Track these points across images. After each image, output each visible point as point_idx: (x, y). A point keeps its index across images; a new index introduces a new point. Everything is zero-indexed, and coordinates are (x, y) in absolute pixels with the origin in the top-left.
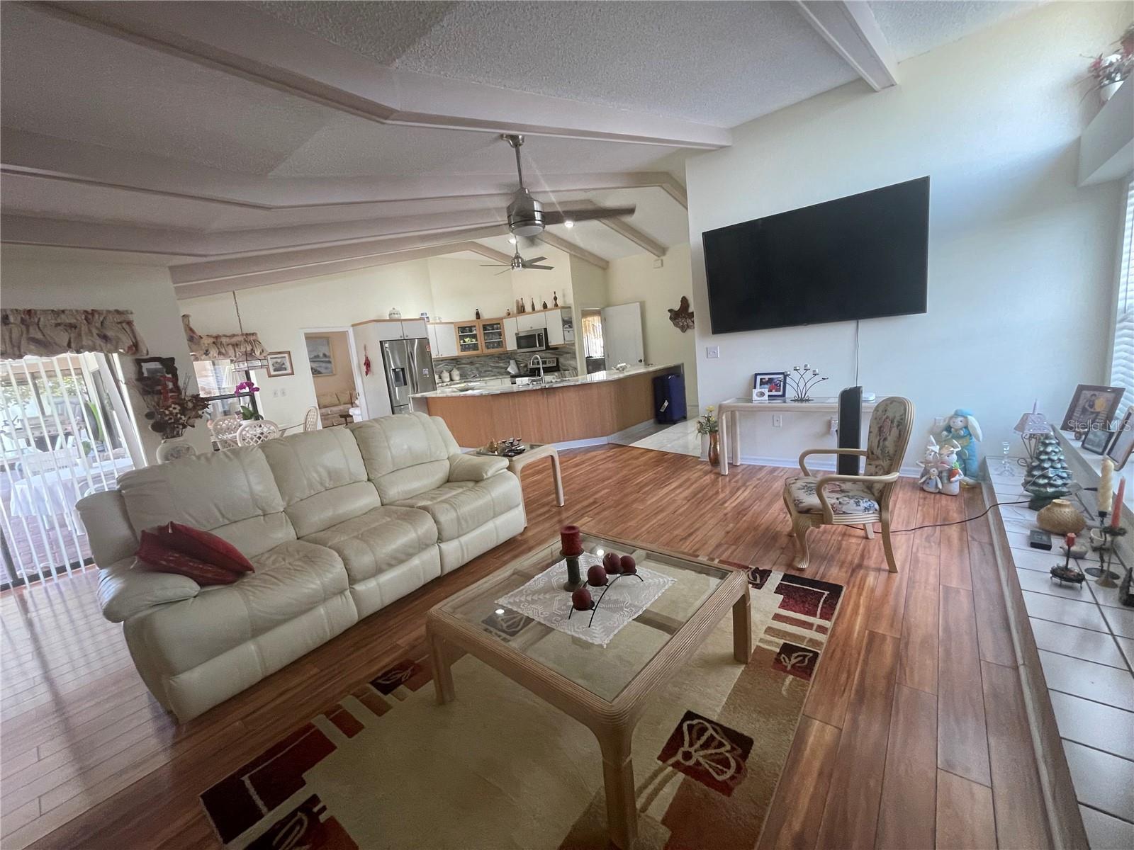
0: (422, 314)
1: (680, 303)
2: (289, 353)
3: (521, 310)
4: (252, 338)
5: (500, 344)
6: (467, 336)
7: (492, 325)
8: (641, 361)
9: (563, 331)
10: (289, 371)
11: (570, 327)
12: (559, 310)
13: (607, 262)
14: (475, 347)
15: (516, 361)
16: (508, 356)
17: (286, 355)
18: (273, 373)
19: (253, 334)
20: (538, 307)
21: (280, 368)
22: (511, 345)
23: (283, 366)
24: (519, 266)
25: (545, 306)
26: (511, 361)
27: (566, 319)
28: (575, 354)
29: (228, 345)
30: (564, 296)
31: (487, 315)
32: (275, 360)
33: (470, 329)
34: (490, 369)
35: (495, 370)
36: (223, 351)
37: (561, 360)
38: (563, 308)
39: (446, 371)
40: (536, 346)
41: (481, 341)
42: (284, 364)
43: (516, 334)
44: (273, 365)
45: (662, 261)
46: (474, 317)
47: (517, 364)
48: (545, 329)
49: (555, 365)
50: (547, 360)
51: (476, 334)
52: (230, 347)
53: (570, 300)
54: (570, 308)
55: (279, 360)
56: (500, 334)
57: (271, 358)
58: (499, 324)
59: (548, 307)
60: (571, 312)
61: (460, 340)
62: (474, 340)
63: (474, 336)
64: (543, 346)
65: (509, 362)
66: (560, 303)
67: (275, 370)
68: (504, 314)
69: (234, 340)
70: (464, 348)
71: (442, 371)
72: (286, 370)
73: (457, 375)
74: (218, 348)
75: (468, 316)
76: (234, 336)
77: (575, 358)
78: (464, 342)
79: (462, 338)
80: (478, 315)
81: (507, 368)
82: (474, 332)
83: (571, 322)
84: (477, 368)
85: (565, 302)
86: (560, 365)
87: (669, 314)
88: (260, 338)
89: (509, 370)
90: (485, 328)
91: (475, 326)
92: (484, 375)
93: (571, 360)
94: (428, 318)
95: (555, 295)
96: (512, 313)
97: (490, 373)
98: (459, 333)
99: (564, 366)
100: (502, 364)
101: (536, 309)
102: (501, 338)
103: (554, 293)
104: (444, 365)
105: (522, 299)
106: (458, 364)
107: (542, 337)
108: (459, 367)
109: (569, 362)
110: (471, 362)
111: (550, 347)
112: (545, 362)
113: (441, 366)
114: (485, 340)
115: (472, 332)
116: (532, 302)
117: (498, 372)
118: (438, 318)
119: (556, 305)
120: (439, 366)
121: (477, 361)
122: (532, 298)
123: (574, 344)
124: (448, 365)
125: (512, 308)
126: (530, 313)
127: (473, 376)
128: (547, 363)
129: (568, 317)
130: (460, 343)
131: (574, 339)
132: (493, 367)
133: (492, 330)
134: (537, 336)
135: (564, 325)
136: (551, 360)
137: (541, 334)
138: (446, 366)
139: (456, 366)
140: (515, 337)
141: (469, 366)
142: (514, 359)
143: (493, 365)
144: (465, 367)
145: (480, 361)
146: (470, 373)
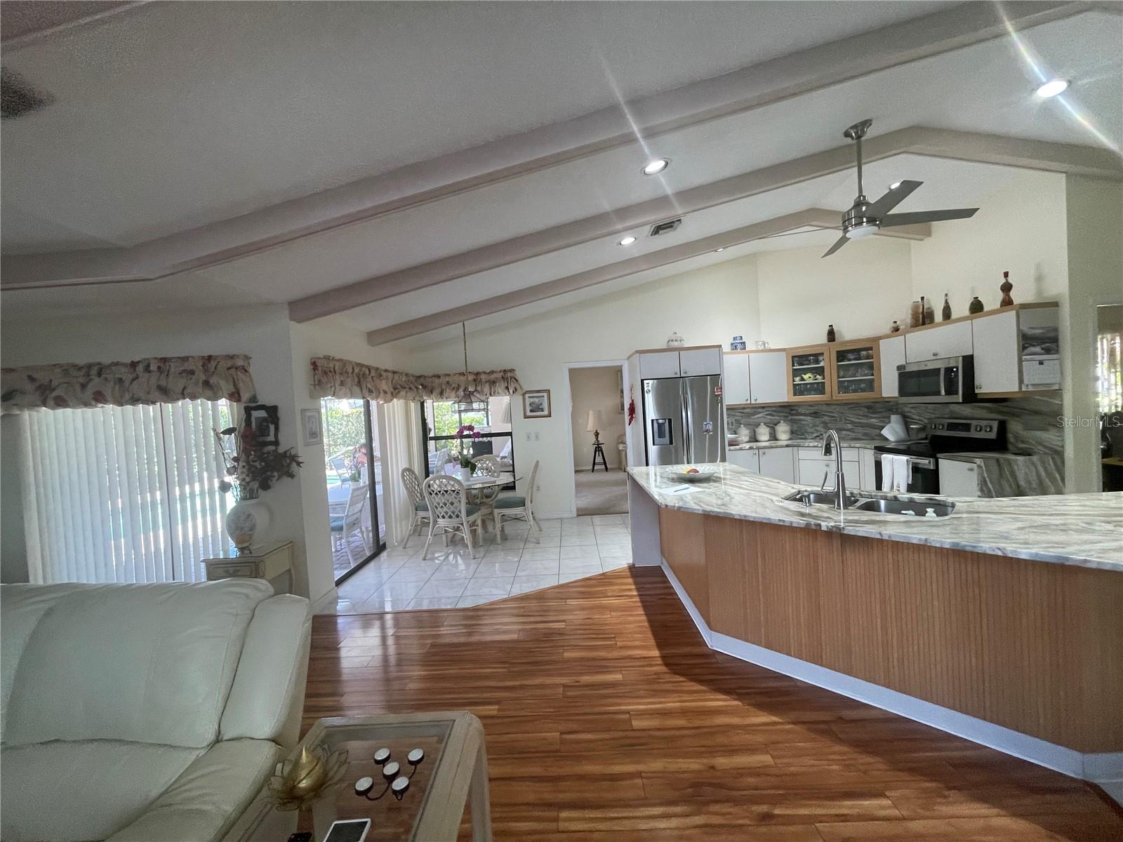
0: (735, 339)
2: (548, 392)
3: (923, 318)
4: (509, 374)
5: (870, 386)
6: (806, 371)
7: (857, 351)
9: (1020, 361)
10: (546, 413)
11: (1048, 351)
12: (1014, 313)
14: (820, 388)
16: (887, 408)
17: (545, 395)
18: (529, 413)
19: (512, 371)
20: (961, 308)
21: (536, 408)
22: (889, 387)
23: (541, 407)
24: (860, 224)
25: (977, 307)
26: (892, 417)
27: (1031, 332)
28: (1056, 414)
29: (486, 382)
31: (851, 332)
32: (532, 400)
33: (817, 357)
34: (850, 426)
35: (860, 430)
36: (479, 388)
37: (1015, 427)
38: (1024, 306)
39: (765, 424)
40: (938, 393)
41: (831, 379)
42: (541, 404)
43: (899, 368)
44: (530, 405)
46: (823, 339)
47: (906, 421)
48: (968, 359)
49: (993, 435)
50: (974, 423)
51: (823, 367)
52: (487, 386)
53: (1059, 285)
54: (1055, 304)
55: (536, 400)
56: (871, 366)
57: (529, 397)
58: (871, 349)
59: (986, 309)
60: (1056, 317)
61: (794, 376)
62: (820, 377)
63: (821, 371)
64: (957, 393)
65: (889, 417)
67: (531, 411)
68: (887, 329)
69: (493, 377)
70: (798, 390)
71: (760, 425)
72: (543, 411)
73: (784, 432)
74: (476, 386)
75: (810, 336)
76: (492, 372)
78: (803, 379)
79: (796, 373)
80: (831, 335)
81: (883, 428)
82: (822, 364)
83: (1054, 340)
84: (825, 423)
85: (1039, 292)
86: (1011, 437)
88: (518, 374)
89: (886, 432)
90: (841, 356)
91: (823, 354)
93: (1044, 429)
94: (744, 343)
95: (1007, 280)
96: (902, 327)
97: (849, 433)
98: (793, 365)
99: (1023, 442)
100: (873, 420)
101: (955, 315)
102: (873, 375)
103: (1006, 275)
104: (767, 415)
105: (923, 298)
106: (792, 415)
107: (957, 376)
108: (791, 420)
109: (1038, 433)
110: (815, 413)
111: (979, 397)
112: (967, 427)
113: (759, 415)
114: (839, 377)
115: (818, 364)
116: (946, 302)
117: (865, 434)
118: (760, 343)
119: (1007, 302)
120: (756, 416)
121: (825, 412)
122: (946, 295)
123: (1058, 393)
124: (773, 416)
125: (905, 317)
126: (939, 325)
127: (816, 435)
128: (973, 429)
129: (1041, 328)
130: (794, 381)
131: (1058, 380)
132: (856, 423)
133: (856, 359)
134: (942, 372)
135: (1024, 348)
136: (984, 423)
137: (955, 369)
138: (769, 417)
139: (787, 417)
140: (896, 374)
141: (809, 418)
142: (896, 413)
143: (856, 420)
144: (802, 420)
145: (832, 412)
146: (811, 430)
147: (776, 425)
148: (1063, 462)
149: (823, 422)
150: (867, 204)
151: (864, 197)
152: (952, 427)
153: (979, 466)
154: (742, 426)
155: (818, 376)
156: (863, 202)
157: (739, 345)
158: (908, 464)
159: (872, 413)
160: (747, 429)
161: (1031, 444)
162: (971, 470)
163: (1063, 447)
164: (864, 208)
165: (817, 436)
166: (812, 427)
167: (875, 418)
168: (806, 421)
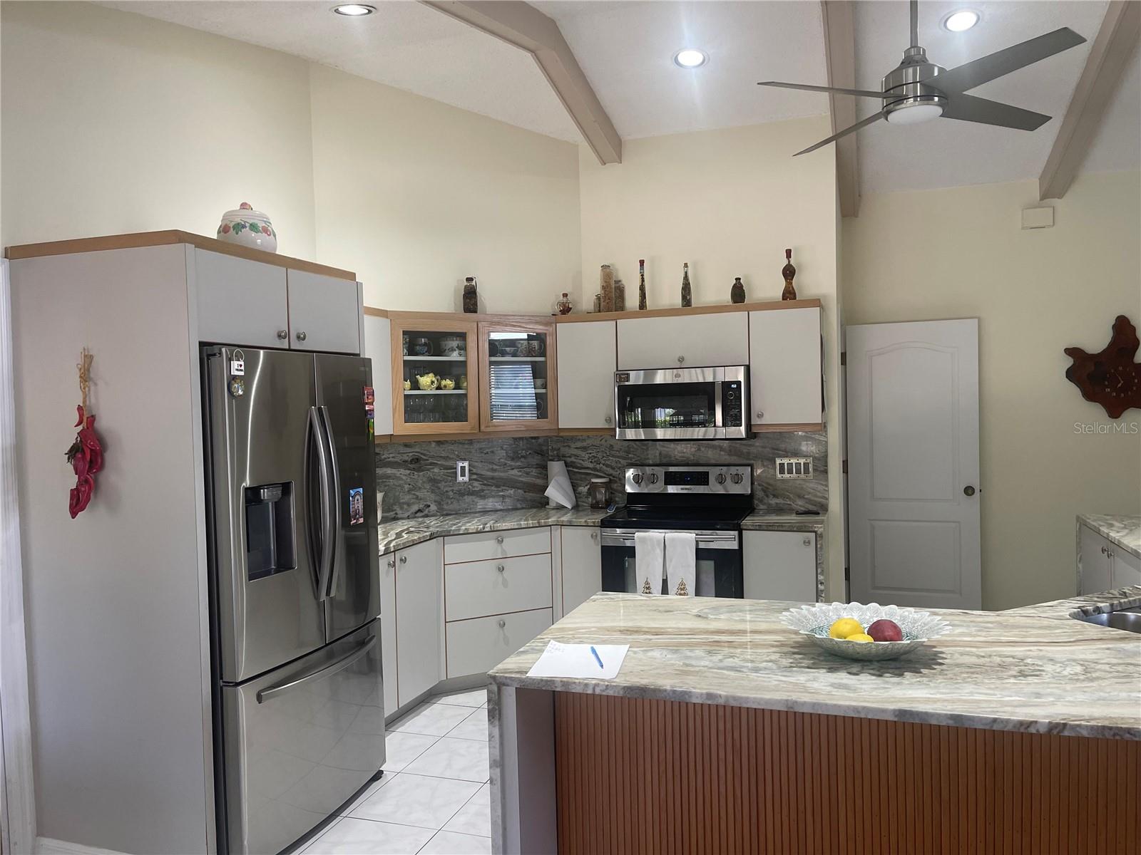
1: (1109, 333)
6: (427, 368)
12: (817, 310)
14: (449, 408)
15: (567, 465)
20: (712, 294)
22: (585, 409)
25: (740, 293)
26: (552, 465)
37: (765, 475)
41: (479, 390)
43: (619, 377)
45: (1054, 210)
46: (453, 304)
49: (746, 488)
50: (713, 470)
51: (461, 363)
58: (546, 338)
59: (753, 299)
61: (404, 379)
62: (448, 383)
78: (415, 386)
79: (412, 372)
80: (470, 298)
82: (455, 356)
84: (433, 481)
87: (1069, 362)
89: (552, 494)
91: (462, 336)
92: (455, 506)
95: (789, 262)
97: (478, 500)
98: (405, 353)
99: (775, 496)
102: (543, 386)
103: (789, 253)
105: (642, 262)
107: (737, 398)
110: (416, 460)
111: (756, 429)
112: (700, 478)
116: (686, 277)
119: (789, 294)
121: (433, 457)
122: (686, 265)
127: (415, 508)
128: (712, 479)
130: (405, 389)
132: (487, 478)
134: (719, 389)
136: (733, 470)
137: (733, 386)
140: (610, 387)
141: (402, 472)
142: (559, 458)
143: (490, 474)
144: (388, 477)
145: (446, 458)
146: (407, 498)
149: (430, 480)
152: (672, 479)
153: (819, 537)
155: (446, 382)
161: (790, 499)
162: (807, 543)
165: (420, 511)
166: (409, 491)
167: (519, 467)
168: (399, 478)
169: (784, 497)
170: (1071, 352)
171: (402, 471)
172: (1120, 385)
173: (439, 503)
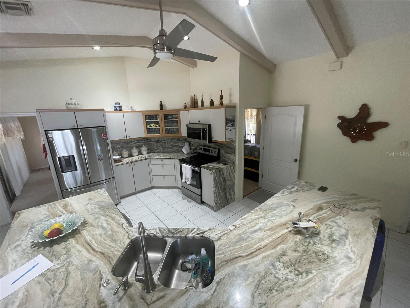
0: (116, 104)
1: (358, 111)
3: (194, 104)
5: (178, 131)
6: (152, 123)
7: (172, 115)
8: (296, 160)
9: (226, 130)
11: (233, 125)
12: (224, 109)
13: (275, 65)
14: (157, 131)
16: (183, 140)
20: (207, 103)
22: (184, 133)
25: (212, 103)
26: (186, 143)
27: (229, 118)
28: (234, 149)
30: (230, 95)
31: (170, 105)
33: (156, 116)
34: (171, 146)
35: (175, 148)
37: (222, 151)
38: (227, 107)
39: (136, 147)
40: (200, 139)
41: (162, 126)
43: (187, 125)
45: (342, 62)
46: (158, 108)
47: (190, 146)
48: (210, 126)
49: (216, 155)
50: (211, 149)
53: (236, 100)
54: (234, 107)
56: (177, 122)
58: (177, 114)
59: (215, 105)
60: (235, 112)
61: (147, 125)
63: (157, 123)
64: (206, 139)
65: (184, 143)
66: (225, 101)
68: (182, 106)
70: (149, 131)
71: (133, 148)
73: (145, 151)
75: (154, 107)
77: (235, 153)
78: (151, 126)
79: (147, 123)
81: (182, 147)
82: (158, 120)
83: (234, 121)
84: (162, 145)
85: (230, 101)
86: (221, 156)
87: (339, 121)
89: (183, 150)
90: (166, 117)
91: (158, 115)
92: (166, 150)
93: (230, 154)
94: (121, 107)
95: (222, 94)
96: (188, 106)
97: (171, 149)
98: (146, 119)
99: (224, 158)
100: (179, 144)
101: (205, 104)
102: (178, 126)
103: (221, 91)
104: (136, 142)
105: (194, 95)
106: (148, 141)
107: (206, 133)
108: (148, 144)
109: (229, 155)
110: (158, 141)
111: (213, 141)
112: (208, 151)
113: (133, 143)
114: (165, 126)
115: (157, 119)
116: (202, 99)
117: (177, 150)
118: (130, 107)
119: (222, 104)
120: (131, 144)
121: (161, 140)
122: (202, 96)
123: (234, 141)
124: (140, 143)
125: (188, 102)
126: (200, 109)
127: (158, 150)
128: (210, 151)
129: (231, 116)
130: (147, 127)
131: (235, 137)
133: (172, 119)
134: (202, 130)
135: (227, 124)
136: (214, 150)
137: (206, 130)
138: (137, 143)
139: (146, 143)
140: (186, 128)
143: (173, 144)
144: (153, 144)
145: (164, 141)
146: (156, 148)
147: (141, 147)
148: (235, 166)
149: (161, 145)
150: (166, 36)
151: (164, 31)
152: (204, 150)
153: (214, 173)
154: (124, 149)
155: (157, 125)
156: (164, 34)
157: (118, 108)
158: (191, 169)
159: (179, 141)
160: (127, 150)
162: (211, 174)
163: (235, 160)
164: (164, 38)
165: (159, 151)
166: (157, 147)
167: (180, 143)
168: (154, 144)
169: (226, 158)
170: (340, 118)
171: (155, 143)
172: (357, 131)
173: (163, 150)
